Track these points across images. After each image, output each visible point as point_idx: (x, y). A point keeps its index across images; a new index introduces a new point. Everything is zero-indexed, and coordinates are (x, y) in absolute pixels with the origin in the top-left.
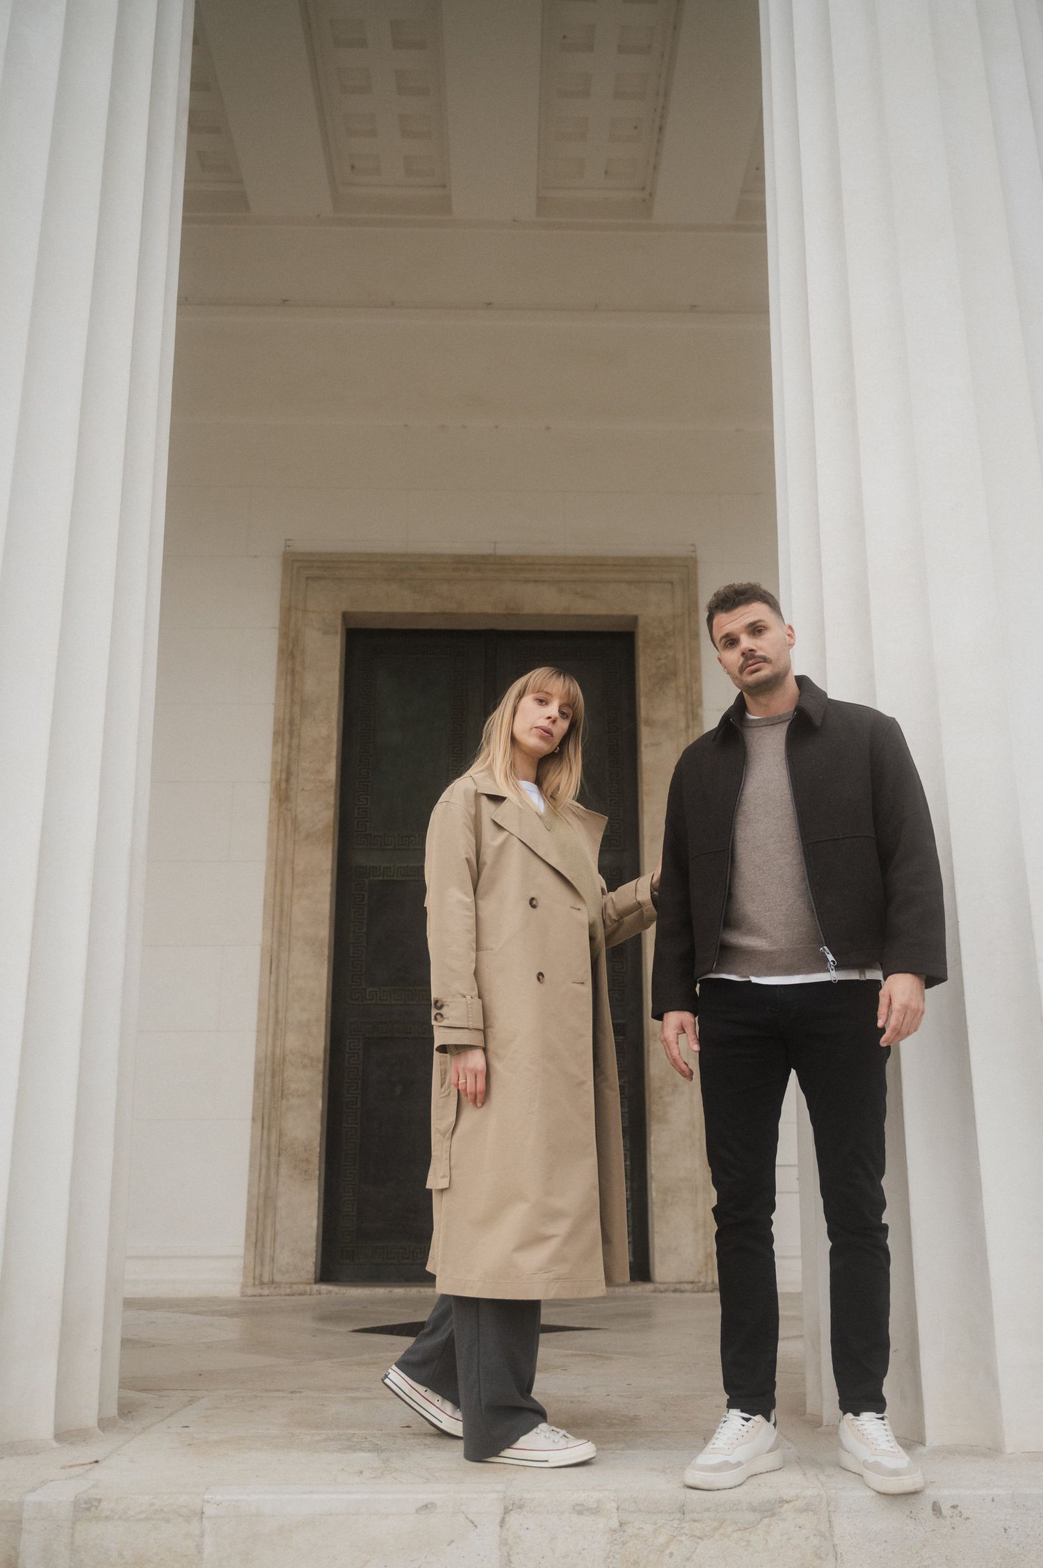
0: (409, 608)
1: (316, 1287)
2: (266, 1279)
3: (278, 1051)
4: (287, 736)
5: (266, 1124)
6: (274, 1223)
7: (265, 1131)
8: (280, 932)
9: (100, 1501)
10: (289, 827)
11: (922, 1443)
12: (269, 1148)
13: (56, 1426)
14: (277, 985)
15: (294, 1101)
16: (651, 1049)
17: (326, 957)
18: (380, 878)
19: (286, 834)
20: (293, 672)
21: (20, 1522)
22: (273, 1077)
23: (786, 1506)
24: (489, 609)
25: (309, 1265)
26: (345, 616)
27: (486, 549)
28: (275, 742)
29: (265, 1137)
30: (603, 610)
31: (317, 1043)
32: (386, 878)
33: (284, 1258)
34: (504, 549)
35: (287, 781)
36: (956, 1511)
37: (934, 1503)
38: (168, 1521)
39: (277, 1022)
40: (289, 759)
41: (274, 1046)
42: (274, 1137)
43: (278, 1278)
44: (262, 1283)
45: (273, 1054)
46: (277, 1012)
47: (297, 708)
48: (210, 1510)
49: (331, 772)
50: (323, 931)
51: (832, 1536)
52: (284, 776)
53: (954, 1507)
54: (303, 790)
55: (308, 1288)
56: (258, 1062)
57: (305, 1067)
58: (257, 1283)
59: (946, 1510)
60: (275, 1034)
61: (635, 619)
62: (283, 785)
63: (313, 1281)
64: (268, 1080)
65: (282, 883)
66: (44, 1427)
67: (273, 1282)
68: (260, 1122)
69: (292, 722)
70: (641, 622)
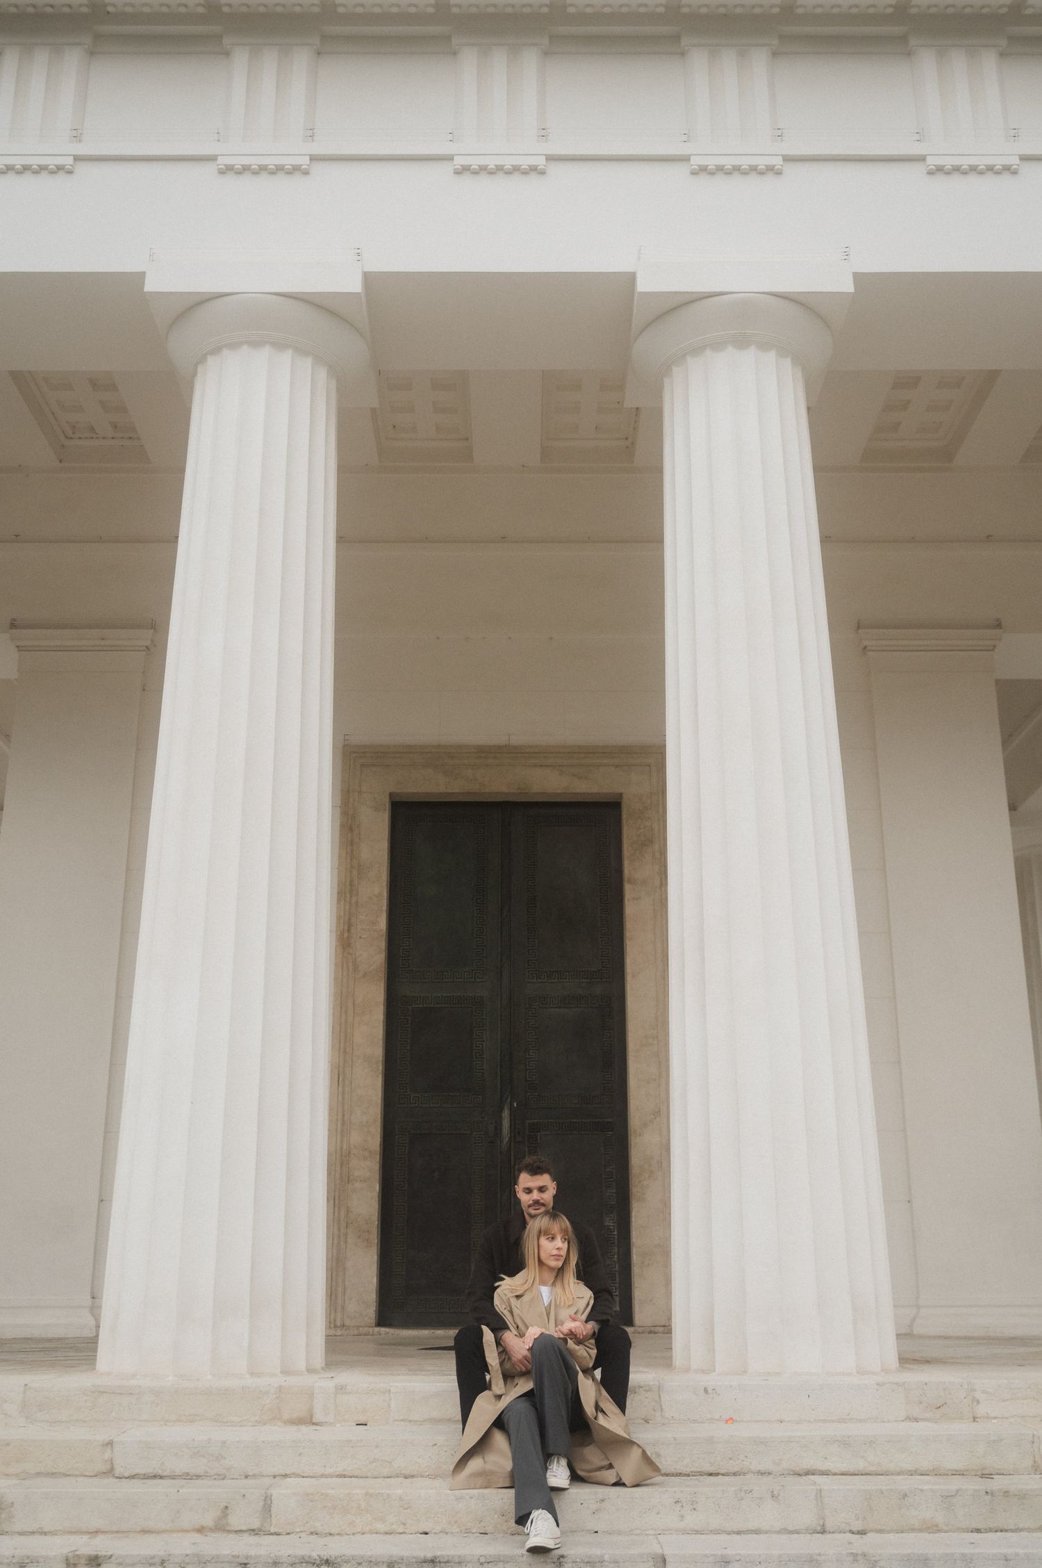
0: (442, 789)
1: (377, 1329)
2: (338, 1323)
3: (345, 1147)
4: (348, 895)
5: (337, 1202)
6: (344, 1282)
7: (336, 1208)
8: (345, 1052)
9: (346, 1386)
10: (351, 968)
11: (714, 1371)
12: (339, 1221)
13: (307, 1367)
14: (343, 1093)
15: (358, 1185)
16: (632, 1143)
17: (380, 1071)
18: (421, 1006)
19: (348, 974)
20: (352, 843)
21: (313, 1394)
22: (341, 1167)
23: (641, 1389)
24: (504, 789)
25: (371, 1312)
26: (391, 795)
27: (501, 740)
28: (339, 900)
29: (336, 1214)
30: (595, 789)
31: (375, 1141)
32: (425, 1006)
33: (352, 1307)
34: (516, 740)
35: (349, 930)
36: (715, 1391)
37: (705, 1388)
38: (376, 1394)
39: (343, 1123)
40: (350, 914)
41: (342, 1141)
42: (343, 1213)
43: (347, 1322)
44: (336, 1326)
45: (341, 1149)
46: (343, 1115)
47: (355, 872)
48: (393, 1390)
49: (383, 924)
50: (378, 1052)
51: (660, 1401)
52: (346, 927)
53: (714, 1389)
54: (361, 937)
55: (371, 1330)
56: (330, 1155)
57: (365, 1158)
58: (332, 1326)
59: (710, 1391)
60: (342, 1131)
61: (621, 794)
62: (346, 935)
63: (374, 1325)
64: (338, 1169)
65: (346, 1012)
66: (302, 1365)
67: (343, 1326)
68: (332, 1201)
69: (351, 881)
70: (624, 796)
